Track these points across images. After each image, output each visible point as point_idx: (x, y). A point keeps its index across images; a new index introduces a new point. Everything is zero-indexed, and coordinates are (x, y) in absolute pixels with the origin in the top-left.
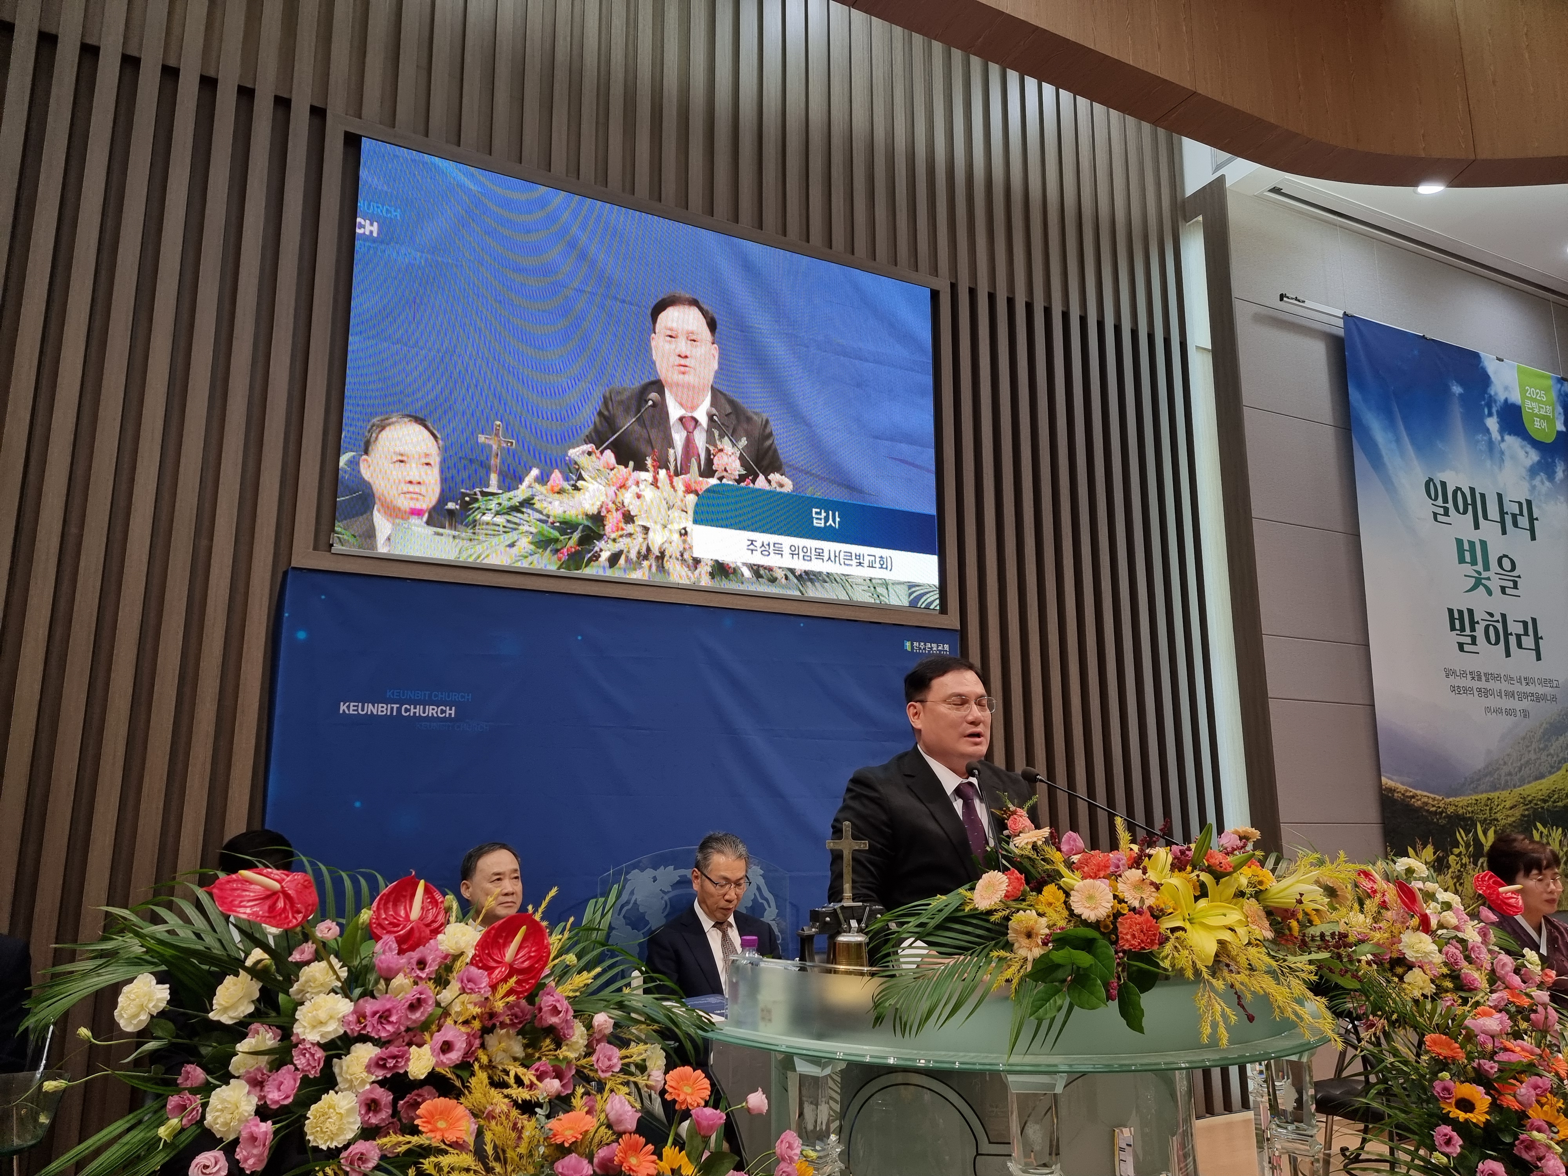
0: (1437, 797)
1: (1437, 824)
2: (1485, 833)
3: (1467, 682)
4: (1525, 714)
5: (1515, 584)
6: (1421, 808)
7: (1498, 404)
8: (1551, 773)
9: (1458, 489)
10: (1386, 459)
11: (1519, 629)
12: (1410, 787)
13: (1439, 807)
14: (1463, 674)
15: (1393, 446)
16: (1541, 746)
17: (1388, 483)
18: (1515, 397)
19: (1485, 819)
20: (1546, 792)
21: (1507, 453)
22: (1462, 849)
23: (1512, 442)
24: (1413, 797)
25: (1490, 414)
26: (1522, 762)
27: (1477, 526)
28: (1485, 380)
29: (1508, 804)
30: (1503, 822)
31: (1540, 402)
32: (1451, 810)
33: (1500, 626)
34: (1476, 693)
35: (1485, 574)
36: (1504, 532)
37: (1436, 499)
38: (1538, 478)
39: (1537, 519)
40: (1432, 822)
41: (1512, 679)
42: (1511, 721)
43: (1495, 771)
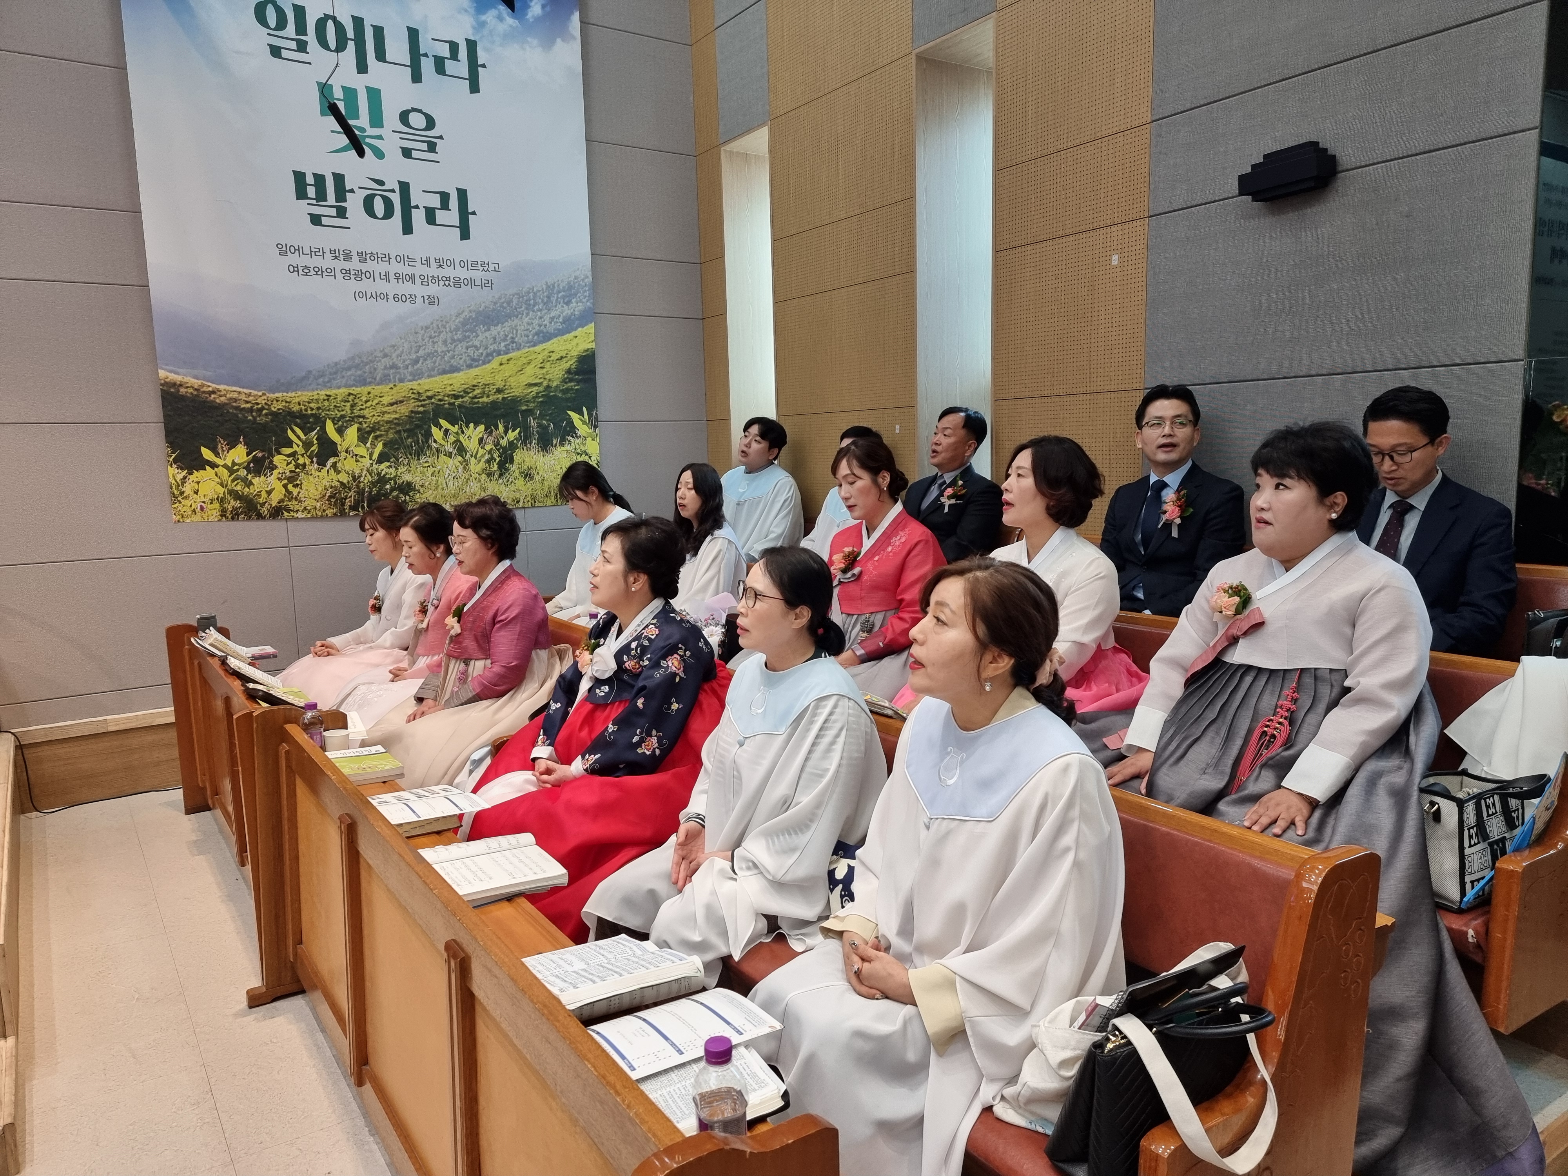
0: (254, 392)
1: (254, 421)
2: (340, 431)
4: (432, 300)
5: (432, 146)
6: (226, 404)
8: (470, 366)
9: (328, 17)
11: (435, 201)
12: (208, 381)
13: (258, 404)
14: (318, 252)
16: (459, 336)
19: (342, 417)
20: (459, 387)
22: (298, 448)
24: (213, 392)
26: (421, 353)
27: (362, 68)
29: (386, 400)
30: (374, 420)
32: (277, 406)
33: (396, 198)
34: (339, 276)
36: (417, 78)
37: (280, 27)
38: (490, 12)
39: (484, 66)
40: (245, 420)
41: (413, 260)
42: (403, 308)
43: (367, 364)
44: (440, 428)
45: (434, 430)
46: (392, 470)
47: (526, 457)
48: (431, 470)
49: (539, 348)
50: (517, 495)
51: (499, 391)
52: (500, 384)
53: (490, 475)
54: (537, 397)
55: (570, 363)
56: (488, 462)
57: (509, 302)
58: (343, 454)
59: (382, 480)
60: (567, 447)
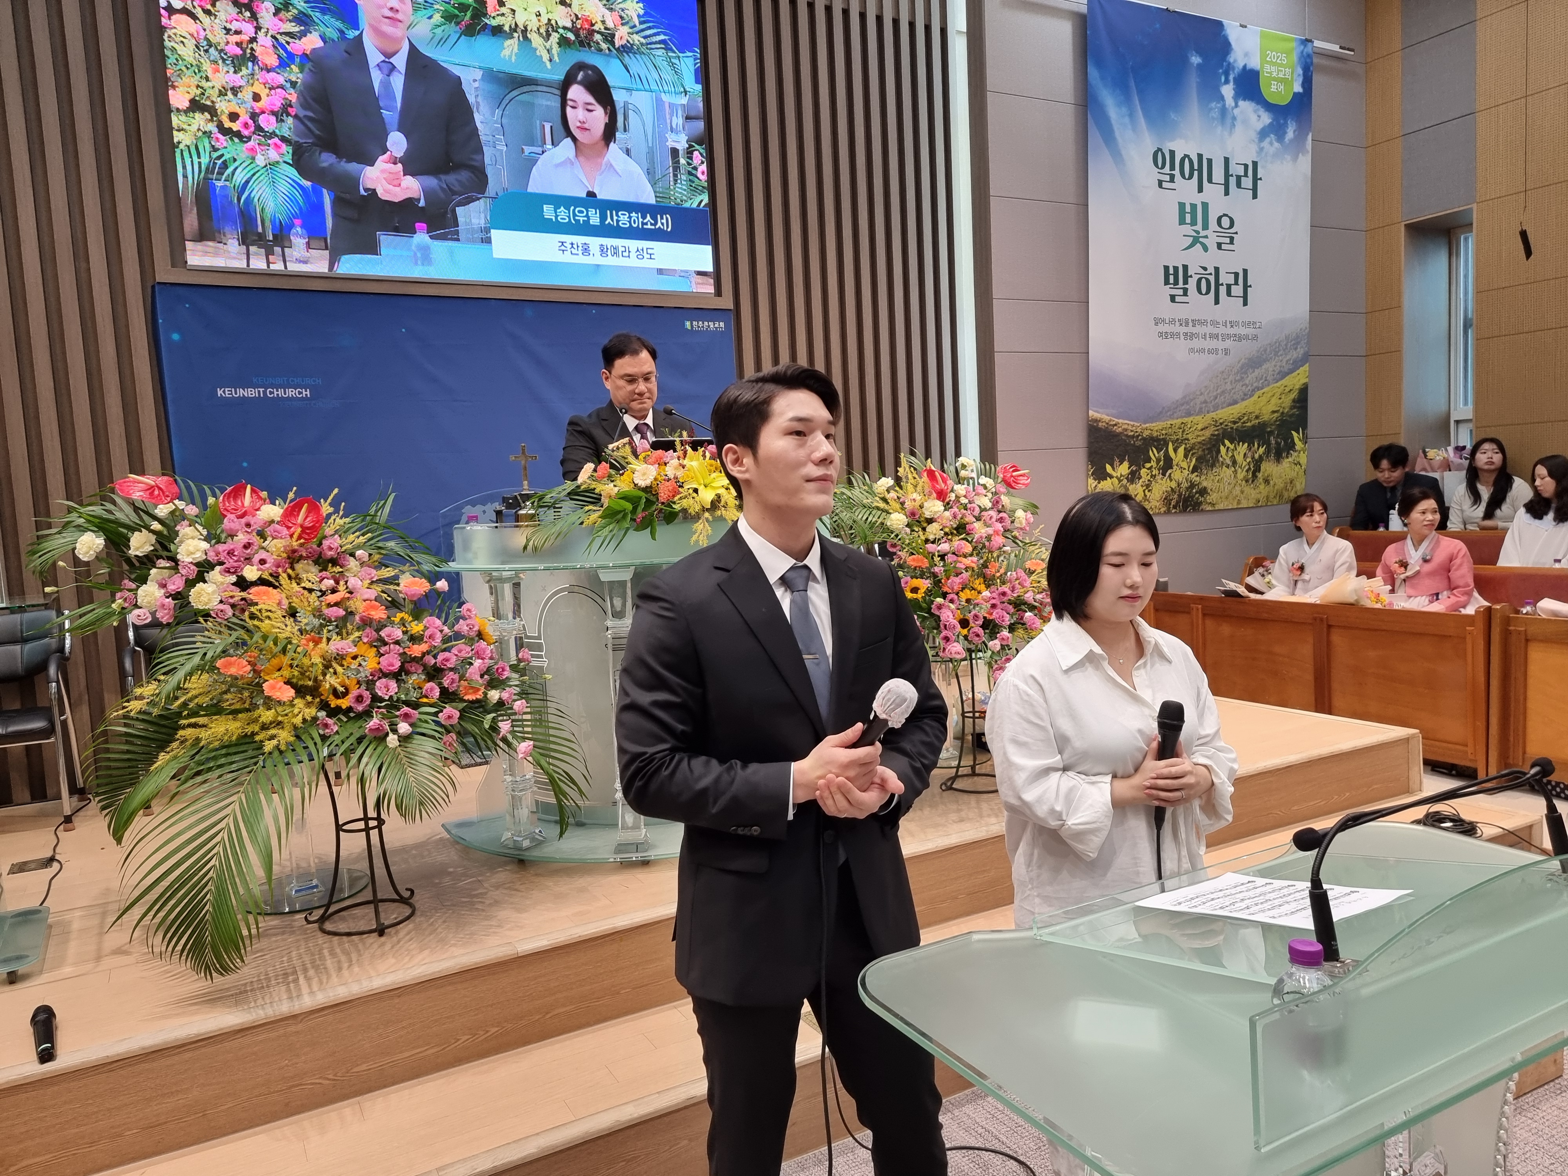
0: (1136, 424)
1: (1134, 445)
2: (1175, 450)
3: (1176, 328)
4: (1226, 352)
5: (1232, 239)
6: (1121, 433)
7: (1236, 71)
8: (1243, 400)
9: (1186, 156)
10: (1117, 134)
11: (1231, 279)
12: (1114, 417)
13: (1137, 432)
14: (1172, 322)
15: (1127, 120)
16: (1238, 377)
17: (1117, 155)
18: (1254, 63)
19: (1178, 439)
20: (1236, 416)
21: (1239, 119)
22: (1153, 464)
23: (1247, 107)
24: (1116, 425)
25: (1227, 82)
26: (1219, 391)
27: (1200, 190)
28: (1226, 47)
29: (1200, 427)
30: (1192, 441)
31: (1281, 65)
32: (1146, 433)
33: (1212, 279)
34: (1182, 337)
35: (1203, 233)
36: (1227, 193)
37: (1163, 167)
38: (1268, 140)
39: (1260, 179)
40: (1129, 444)
41: (1218, 323)
42: (1212, 357)
43: (1192, 400)
44: (1225, 446)
45: (1222, 447)
46: (1198, 479)
47: (1268, 467)
48: (1217, 478)
49: (1278, 384)
50: (1259, 496)
51: (1257, 417)
52: (1257, 413)
53: (1247, 481)
54: (1276, 421)
55: (1294, 395)
56: (1247, 471)
57: (1265, 350)
58: (1175, 467)
59: (1192, 485)
60: (1290, 459)
